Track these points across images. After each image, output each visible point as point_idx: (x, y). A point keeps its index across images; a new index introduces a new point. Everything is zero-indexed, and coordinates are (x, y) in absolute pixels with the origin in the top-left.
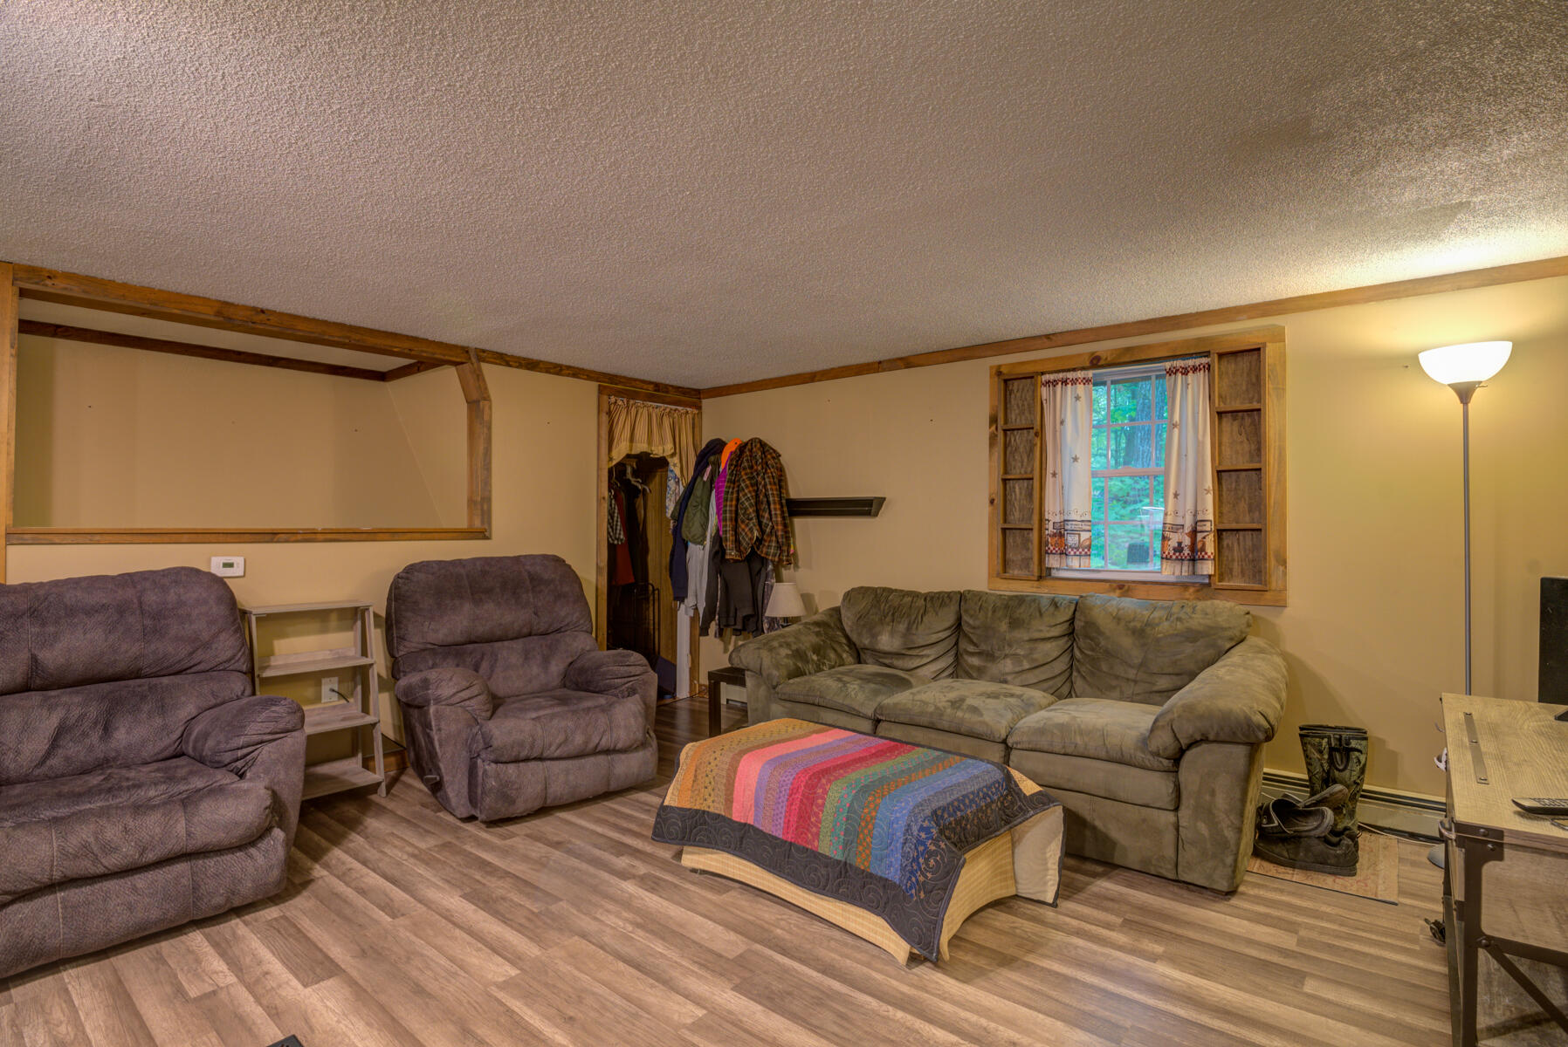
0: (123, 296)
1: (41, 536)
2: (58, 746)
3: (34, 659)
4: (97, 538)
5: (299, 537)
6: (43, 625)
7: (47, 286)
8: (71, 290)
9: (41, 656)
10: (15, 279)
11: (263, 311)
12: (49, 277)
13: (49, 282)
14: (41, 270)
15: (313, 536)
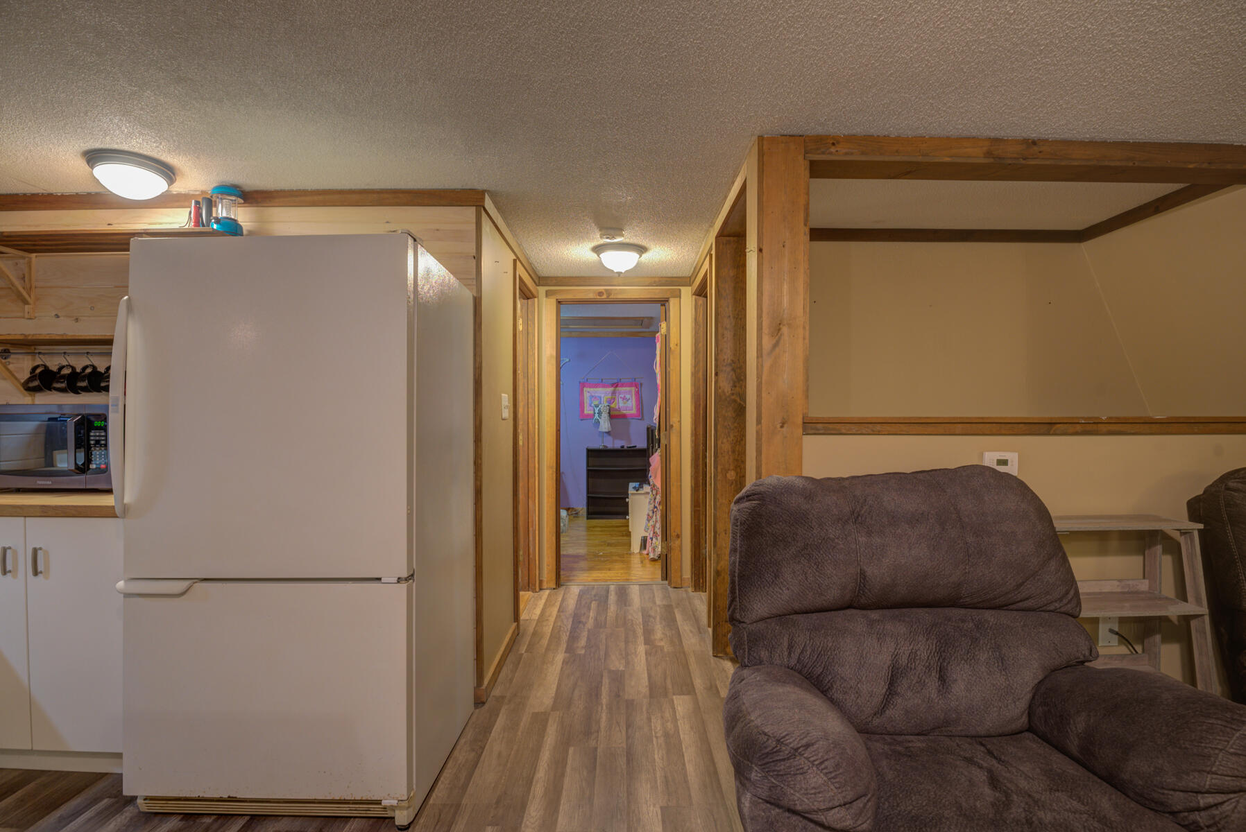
0: (897, 151)
1: (831, 426)
2: (897, 694)
3: (863, 574)
4: (878, 427)
5: (1078, 428)
6: (869, 534)
7: (831, 153)
8: (852, 154)
9: (869, 571)
10: (806, 152)
11: (1034, 143)
12: (833, 144)
13: (833, 149)
14: (827, 137)
15: (1095, 427)
